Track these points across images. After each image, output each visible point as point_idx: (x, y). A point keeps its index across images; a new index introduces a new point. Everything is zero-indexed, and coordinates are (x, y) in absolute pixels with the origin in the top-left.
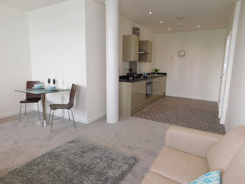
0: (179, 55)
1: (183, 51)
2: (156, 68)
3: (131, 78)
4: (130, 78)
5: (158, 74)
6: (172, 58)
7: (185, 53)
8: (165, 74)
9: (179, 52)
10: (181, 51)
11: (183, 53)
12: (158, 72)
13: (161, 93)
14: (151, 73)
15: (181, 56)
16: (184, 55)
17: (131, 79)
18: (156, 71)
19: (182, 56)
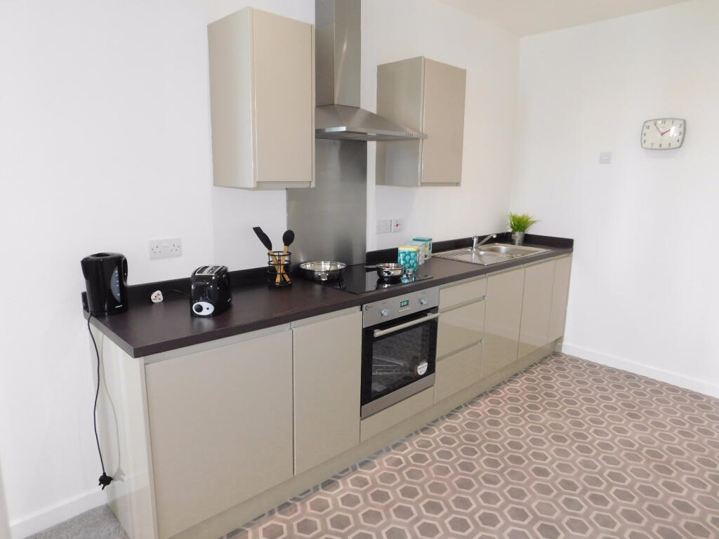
0: (648, 145)
1: (673, 120)
2: (520, 214)
3: (205, 304)
4: (200, 309)
5: (529, 240)
6: (605, 159)
7: (689, 125)
8: (564, 245)
9: (645, 126)
10: (664, 121)
11: (674, 132)
12: (532, 231)
13: (540, 340)
14: (475, 240)
15: (660, 148)
16: (682, 142)
17: (205, 312)
18: (520, 224)
19: (665, 146)
